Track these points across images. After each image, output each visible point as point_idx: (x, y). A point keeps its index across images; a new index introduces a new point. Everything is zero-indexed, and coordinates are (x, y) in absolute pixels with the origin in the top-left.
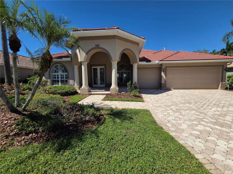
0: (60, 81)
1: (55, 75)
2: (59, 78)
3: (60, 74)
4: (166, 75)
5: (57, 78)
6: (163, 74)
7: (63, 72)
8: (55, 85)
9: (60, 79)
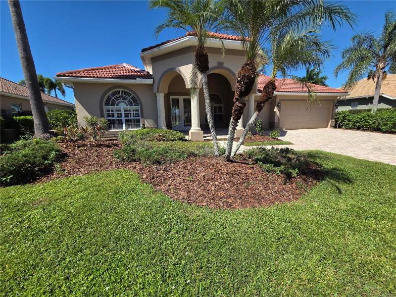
0: (124, 121)
1: (112, 111)
2: (123, 115)
3: (124, 108)
4: (279, 111)
5: (118, 117)
6: (276, 109)
7: (131, 104)
8: (114, 129)
9: (123, 118)
